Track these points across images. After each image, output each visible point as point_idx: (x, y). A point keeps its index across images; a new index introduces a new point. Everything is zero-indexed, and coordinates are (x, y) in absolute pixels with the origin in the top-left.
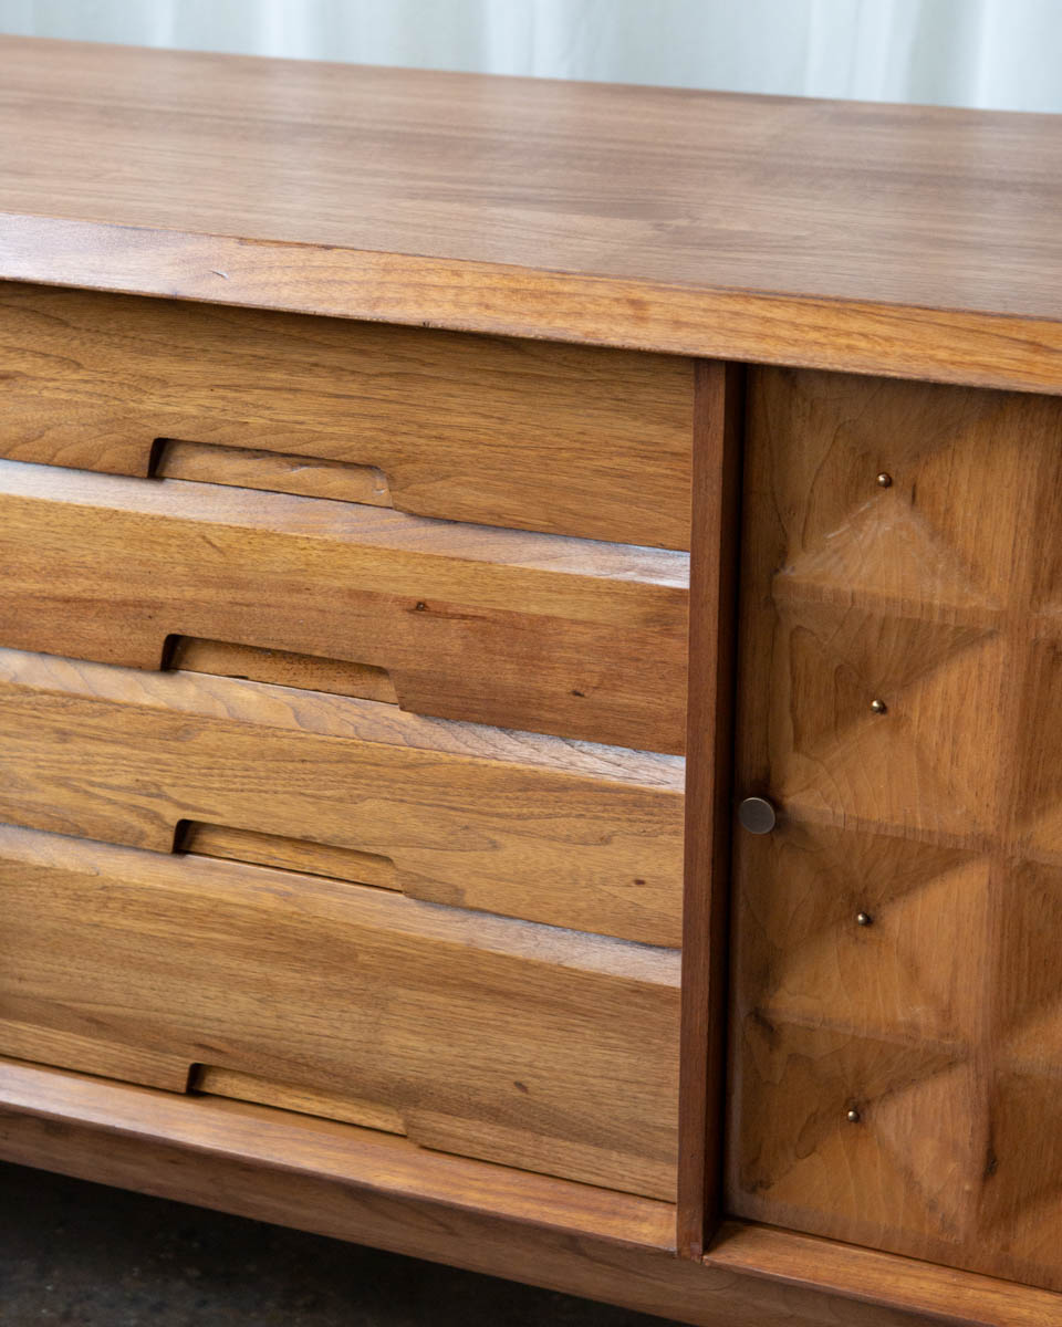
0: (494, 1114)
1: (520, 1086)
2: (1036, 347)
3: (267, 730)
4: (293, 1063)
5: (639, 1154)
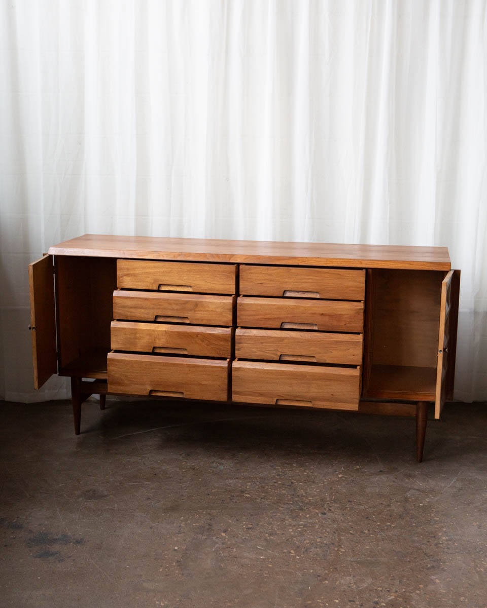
0: (328, 400)
1: (332, 395)
2: (410, 264)
3: (296, 338)
4: (295, 396)
5: (350, 403)
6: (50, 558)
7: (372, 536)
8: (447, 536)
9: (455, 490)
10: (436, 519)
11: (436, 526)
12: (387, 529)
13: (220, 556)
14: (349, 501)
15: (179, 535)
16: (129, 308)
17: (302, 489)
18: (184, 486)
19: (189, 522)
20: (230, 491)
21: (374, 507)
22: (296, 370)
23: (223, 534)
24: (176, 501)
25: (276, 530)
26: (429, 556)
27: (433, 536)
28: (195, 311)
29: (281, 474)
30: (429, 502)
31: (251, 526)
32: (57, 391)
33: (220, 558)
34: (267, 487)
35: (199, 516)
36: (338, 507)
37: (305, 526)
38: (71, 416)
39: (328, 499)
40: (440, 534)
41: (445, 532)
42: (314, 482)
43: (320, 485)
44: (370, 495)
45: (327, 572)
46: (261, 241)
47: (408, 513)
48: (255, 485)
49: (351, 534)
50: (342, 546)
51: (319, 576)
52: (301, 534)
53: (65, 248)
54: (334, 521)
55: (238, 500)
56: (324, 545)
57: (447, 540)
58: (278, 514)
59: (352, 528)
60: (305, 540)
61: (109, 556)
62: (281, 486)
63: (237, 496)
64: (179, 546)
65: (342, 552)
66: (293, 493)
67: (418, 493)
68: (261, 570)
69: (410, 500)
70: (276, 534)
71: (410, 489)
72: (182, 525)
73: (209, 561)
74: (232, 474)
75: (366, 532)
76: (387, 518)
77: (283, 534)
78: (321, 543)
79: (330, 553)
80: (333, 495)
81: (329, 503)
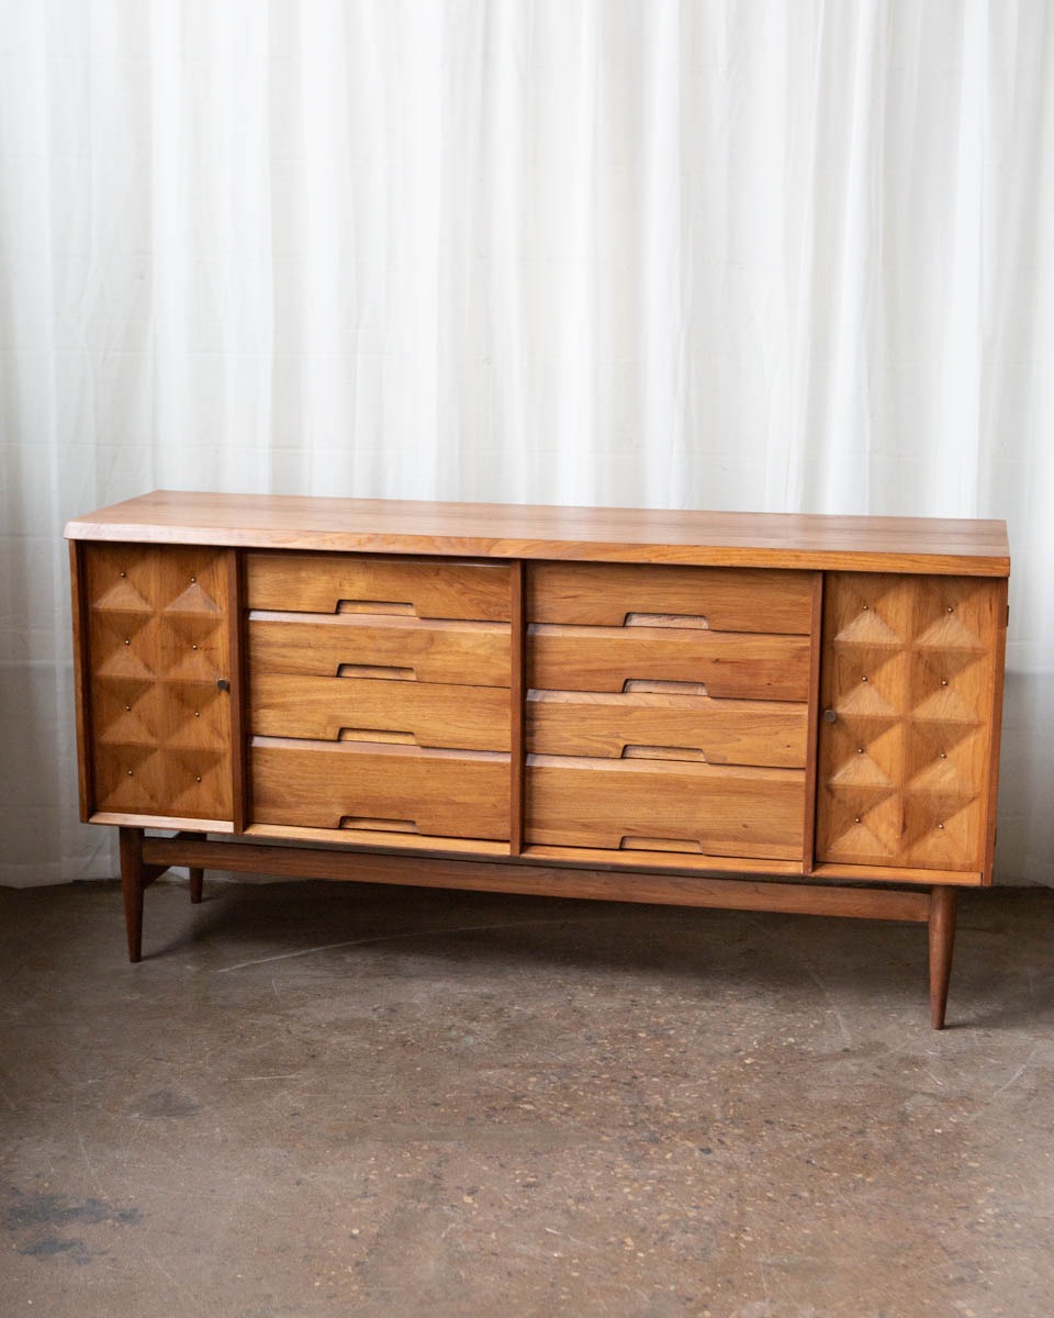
0: (736, 839)
1: (745, 826)
2: (914, 561)
3: (661, 709)
6: (57, 1255)
7: (818, 1204)
8: (997, 1205)
9: (1020, 1096)
10: (972, 1164)
11: (970, 1182)
12: (855, 1189)
13: (457, 1251)
14: (767, 1122)
15: (365, 1201)
16: (280, 647)
17: (657, 1093)
18: (380, 1083)
19: (388, 1169)
20: (487, 1097)
21: (826, 1135)
22: (664, 772)
23: (468, 1200)
24: (361, 1120)
25: (592, 1189)
26: (952, 1254)
27: (964, 1205)
28: (428, 653)
29: (608, 1055)
30: (956, 1124)
31: (534, 1180)
32: (89, 858)
33: (457, 1255)
34: (575, 1087)
35: (414, 1156)
36: (741, 1136)
37: (661, 1180)
38: (122, 920)
39: (718, 1116)
40: (980, 1202)
41: (994, 1197)
42: (686, 1076)
43: (701, 1082)
44: (818, 1106)
45: (708, 1289)
46: (568, 507)
47: (907, 1150)
48: (547, 1081)
49: (770, 1199)
50: (747, 1228)
51: (690, 1300)
52: (651, 1198)
53: (102, 523)
54: (730, 1168)
55: (506, 1118)
56: (703, 1226)
57: (996, 1216)
58: (600, 1152)
59: (773, 1185)
60: (659, 1214)
61: (198, 1251)
62: (609, 1084)
63: (504, 1109)
64: (363, 1227)
65: (745, 1242)
66: (636, 1101)
67: (931, 1102)
68: (552, 1285)
69: (912, 1119)
70: (592, 1199)
71: (914, 1093)
72: (371, 1177)
73: (431, 1264)
74: (492, 1055)
75: (806, 1194)
76: (856, 1161)
77: (608, 1199)
78: (698, 1220)
79: (719, 1246)
80: (730, 1108)
81: (720, 1125)
